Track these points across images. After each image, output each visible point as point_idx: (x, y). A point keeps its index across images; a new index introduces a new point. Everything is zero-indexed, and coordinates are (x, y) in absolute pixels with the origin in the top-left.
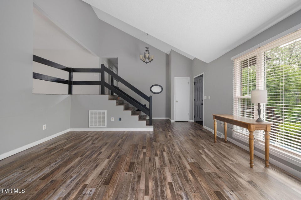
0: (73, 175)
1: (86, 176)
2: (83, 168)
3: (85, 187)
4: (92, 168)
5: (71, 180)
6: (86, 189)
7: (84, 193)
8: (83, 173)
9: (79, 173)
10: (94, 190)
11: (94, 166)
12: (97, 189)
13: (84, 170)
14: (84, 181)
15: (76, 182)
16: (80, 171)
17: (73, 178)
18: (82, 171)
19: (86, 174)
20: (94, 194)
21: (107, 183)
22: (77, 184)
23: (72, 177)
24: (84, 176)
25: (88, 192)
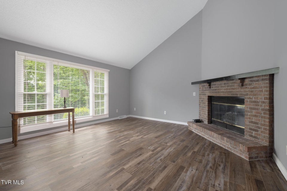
0: (160, 161)
1: (150, 157)
2: (151, 165)
3: (153, 151)
4: (144, 162)
5: (161, 158)
6: (153, 149)
7: (154, 148)
8: (152, 160)
9: (155, 161)
10: (149, 148)
11: (141, 164)
12: (147, 148)
13: (150, 164)
14: (152, 154)
15: (158, 155)
16: (155, 163)
17: (159, 159)
18: (153, 162)
19: (150, 159)
20: (149, 146)
21: (141, 149)
22: (157, 154)
23: (161, 160)
24: (152, 157)
25: (152, 148)
